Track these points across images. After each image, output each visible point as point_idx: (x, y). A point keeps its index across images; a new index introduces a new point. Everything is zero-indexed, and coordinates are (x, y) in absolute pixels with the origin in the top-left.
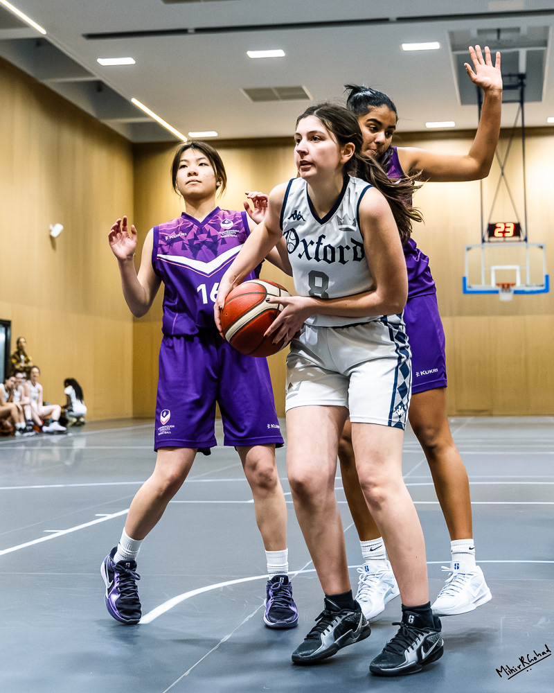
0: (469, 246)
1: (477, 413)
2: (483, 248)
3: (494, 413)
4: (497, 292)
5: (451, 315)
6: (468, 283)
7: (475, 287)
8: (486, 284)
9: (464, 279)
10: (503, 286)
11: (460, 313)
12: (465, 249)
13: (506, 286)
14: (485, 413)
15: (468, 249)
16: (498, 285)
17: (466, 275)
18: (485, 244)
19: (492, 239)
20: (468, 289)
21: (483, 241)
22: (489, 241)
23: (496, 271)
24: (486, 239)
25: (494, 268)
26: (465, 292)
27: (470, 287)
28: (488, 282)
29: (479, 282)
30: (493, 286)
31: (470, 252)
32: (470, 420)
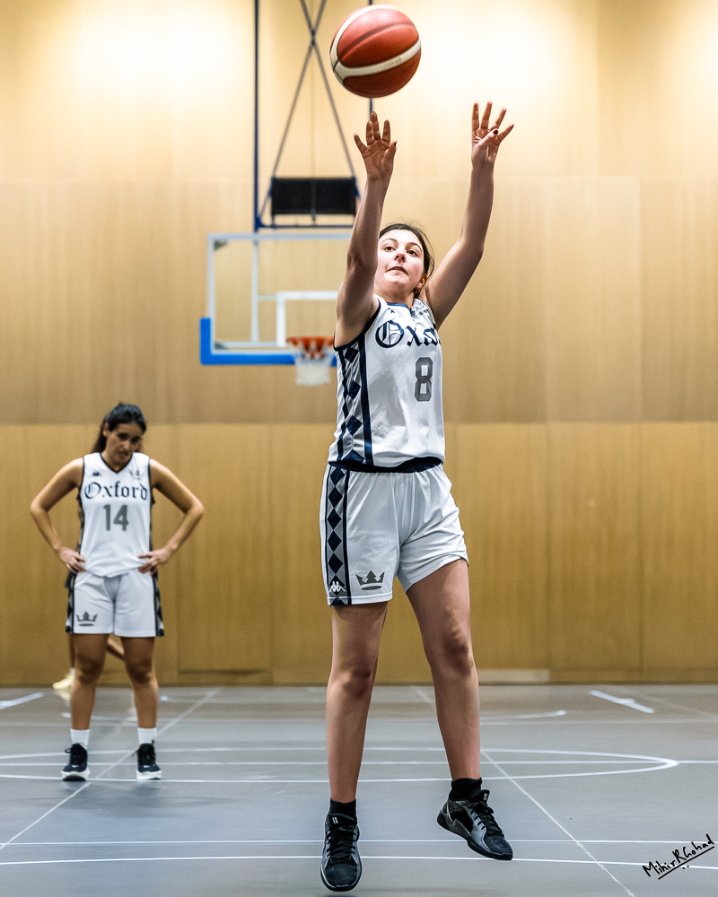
0: (219, 236)
1: (233, 677)
2: (256, 243)
3: (279, 676)
4: (289, 361)
5: (171, 420)
6: (214, 338)
7: (234, 347)
8: (262, 337)
9: (205, 324)
10: (307, 344)
11: (197, 416)
12: (211, 245)
13: (313, 345)
14: (256, 678)
15: (218, 245)
16: (294, 341)
17: (211, 314)
18: (262, 231)
19: (281, 220)
20: (214, 352)
21: (258, 224)
22: (274, 226)
23: (289, 304)
24: (266, 219)
25: (284, 296)
26: (207, 359)
27: (218, 346)
28: (268, 333)
29: (246, 336)
30: (281, 346)
31: (222, 251)
32: (211, 695)
